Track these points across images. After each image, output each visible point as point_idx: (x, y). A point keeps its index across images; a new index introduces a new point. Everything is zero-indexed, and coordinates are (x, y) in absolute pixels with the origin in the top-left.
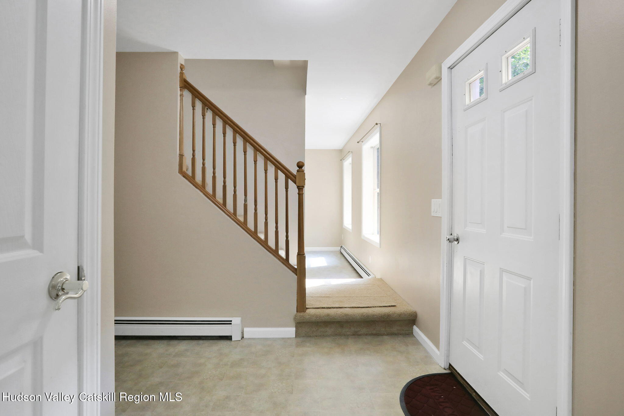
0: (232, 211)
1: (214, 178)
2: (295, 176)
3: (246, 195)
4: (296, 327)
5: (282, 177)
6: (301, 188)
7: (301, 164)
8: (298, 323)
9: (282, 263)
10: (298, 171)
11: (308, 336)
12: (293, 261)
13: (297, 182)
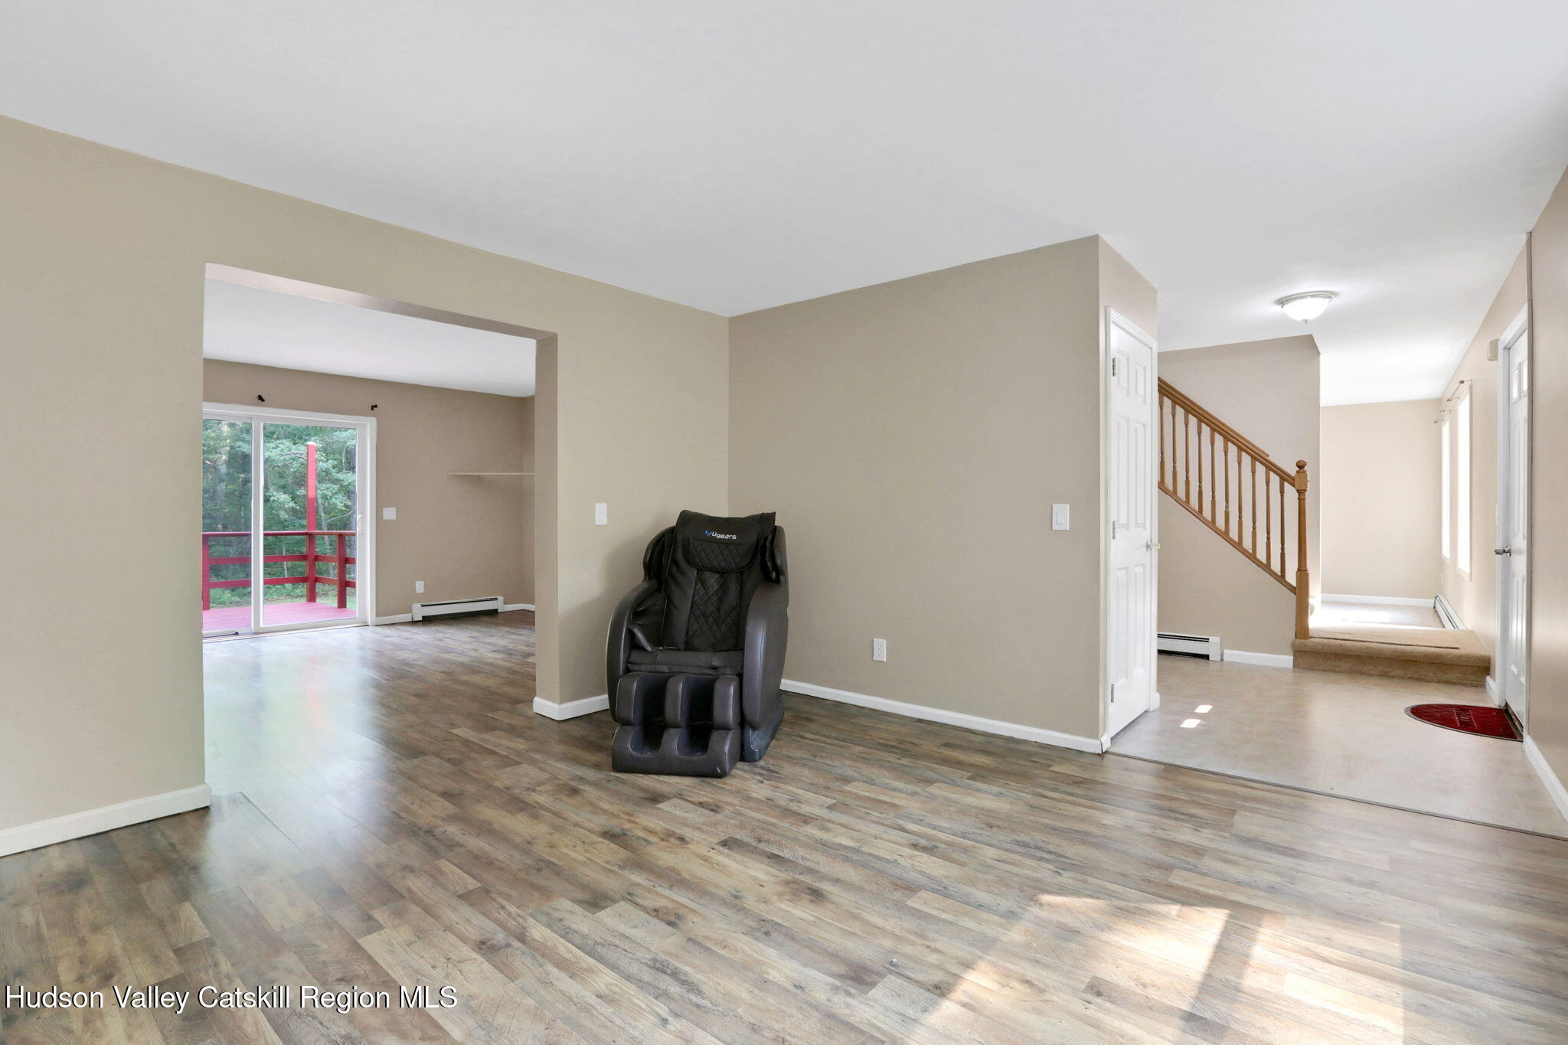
0: (1210, 518)
1: (1187, 482)
2: (1293, 478)
3: (1227, 500)
4: (1295, 656)
5: (1275, 479)
6: (1301, 492)
7: (1301, 464)
8: (1296, 651)
9: (1276, 579)
10: (1298, 472)
11: (1311, 668)
12: (1291, 578)
13: (1296, 485)
